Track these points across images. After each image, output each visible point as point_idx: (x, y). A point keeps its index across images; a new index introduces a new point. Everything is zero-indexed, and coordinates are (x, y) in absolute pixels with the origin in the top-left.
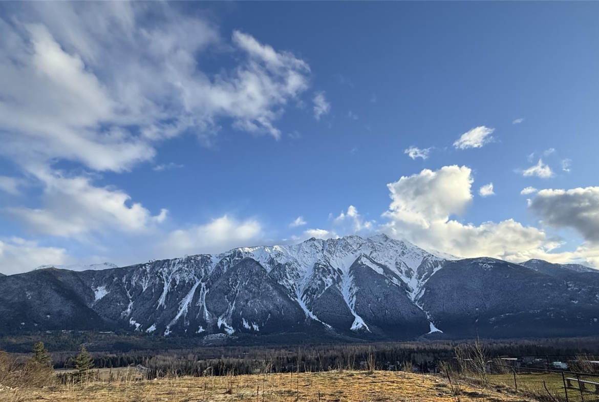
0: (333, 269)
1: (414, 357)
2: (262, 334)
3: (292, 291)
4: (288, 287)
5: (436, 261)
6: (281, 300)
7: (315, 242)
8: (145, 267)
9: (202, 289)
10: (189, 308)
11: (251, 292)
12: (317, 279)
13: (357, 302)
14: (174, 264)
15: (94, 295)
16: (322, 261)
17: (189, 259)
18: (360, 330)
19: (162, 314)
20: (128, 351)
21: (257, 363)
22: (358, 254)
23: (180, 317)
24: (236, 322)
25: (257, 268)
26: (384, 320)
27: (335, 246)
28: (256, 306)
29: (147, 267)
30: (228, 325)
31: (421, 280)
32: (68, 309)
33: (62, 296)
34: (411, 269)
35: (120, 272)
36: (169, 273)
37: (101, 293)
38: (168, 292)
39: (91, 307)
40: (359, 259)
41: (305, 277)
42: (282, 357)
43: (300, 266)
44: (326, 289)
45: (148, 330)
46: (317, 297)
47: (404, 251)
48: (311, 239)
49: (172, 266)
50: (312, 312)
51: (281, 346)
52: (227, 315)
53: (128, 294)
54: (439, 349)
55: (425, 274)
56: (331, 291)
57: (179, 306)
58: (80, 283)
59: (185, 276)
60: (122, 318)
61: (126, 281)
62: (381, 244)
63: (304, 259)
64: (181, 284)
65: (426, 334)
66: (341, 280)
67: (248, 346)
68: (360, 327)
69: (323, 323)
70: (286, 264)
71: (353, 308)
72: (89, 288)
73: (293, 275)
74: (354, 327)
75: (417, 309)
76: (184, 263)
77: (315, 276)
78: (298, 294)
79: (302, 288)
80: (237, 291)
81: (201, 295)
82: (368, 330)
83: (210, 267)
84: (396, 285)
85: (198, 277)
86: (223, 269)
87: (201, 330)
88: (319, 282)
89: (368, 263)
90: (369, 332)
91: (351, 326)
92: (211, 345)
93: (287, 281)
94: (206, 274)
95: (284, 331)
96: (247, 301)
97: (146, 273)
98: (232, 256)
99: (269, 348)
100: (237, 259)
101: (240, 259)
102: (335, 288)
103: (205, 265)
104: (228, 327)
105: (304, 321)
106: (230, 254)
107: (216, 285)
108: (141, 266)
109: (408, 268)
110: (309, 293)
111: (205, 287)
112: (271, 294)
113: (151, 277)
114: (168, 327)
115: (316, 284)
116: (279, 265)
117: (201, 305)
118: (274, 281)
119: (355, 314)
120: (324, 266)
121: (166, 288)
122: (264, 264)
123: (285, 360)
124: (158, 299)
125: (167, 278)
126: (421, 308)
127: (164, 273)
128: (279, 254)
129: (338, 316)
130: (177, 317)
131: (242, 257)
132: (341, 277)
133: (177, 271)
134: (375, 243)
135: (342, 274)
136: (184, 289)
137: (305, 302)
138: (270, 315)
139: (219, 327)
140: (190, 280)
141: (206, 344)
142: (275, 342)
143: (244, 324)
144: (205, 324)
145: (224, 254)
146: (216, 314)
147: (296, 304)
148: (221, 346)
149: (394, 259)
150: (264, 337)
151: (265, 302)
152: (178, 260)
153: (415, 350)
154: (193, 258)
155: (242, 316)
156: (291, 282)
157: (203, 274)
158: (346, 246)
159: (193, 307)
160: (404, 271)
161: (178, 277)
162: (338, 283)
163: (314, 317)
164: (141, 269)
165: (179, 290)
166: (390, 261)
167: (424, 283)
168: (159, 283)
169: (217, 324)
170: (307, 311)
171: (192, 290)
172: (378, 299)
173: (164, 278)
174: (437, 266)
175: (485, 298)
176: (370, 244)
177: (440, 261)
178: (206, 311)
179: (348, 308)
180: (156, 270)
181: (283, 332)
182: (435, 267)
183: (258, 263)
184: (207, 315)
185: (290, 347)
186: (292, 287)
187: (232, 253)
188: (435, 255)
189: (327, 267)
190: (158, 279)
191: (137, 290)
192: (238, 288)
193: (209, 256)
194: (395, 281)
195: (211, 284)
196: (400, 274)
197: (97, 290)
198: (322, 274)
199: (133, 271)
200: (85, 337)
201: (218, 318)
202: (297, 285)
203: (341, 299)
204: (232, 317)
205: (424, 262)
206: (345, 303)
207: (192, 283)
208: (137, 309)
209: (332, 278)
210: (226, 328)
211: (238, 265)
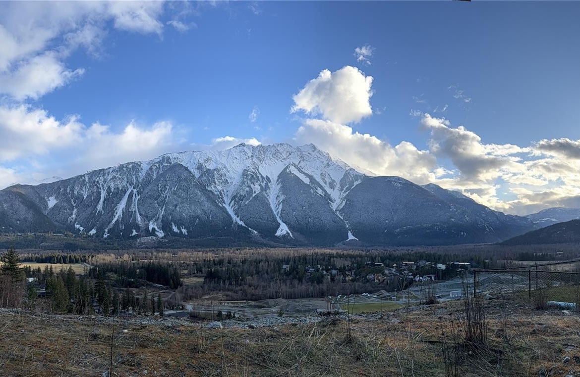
0: (262, 177)
1: (334, 261)
2: (190, 238)
3: (221, 197)
4: (216, 193)
5: (356, 175)
6: (209, 205)
7: (245, 148)
8: (85, 178)
9: (134, 195)
10: (123, 213)
11: (180, 197)
12: (245, 185)
13: (283, 210)
14: (109, 173)
15: (47, 204)
16: (251, 168)
17: (121, 167)
18: (284, 236)
19: (100, 219)
20: (75, 251)
21: (185, 264)
22: (287, 162)
23: (116, 222)
24: (166, 227)
25: (186, 174)
26: (307, 228)
27: (265, 153)
28: (185, 211)
29: (86, 178)
30: (158, 228)
31: (343, 192)
32: (30, 216)
33: (26, 206)
34: (334, 181)
35: (65, 183)
36: (105, 181)
37: (52, 202)
38: (105, 199)
39: (46, 214)
40: (287, 167)
41: (234, 183)
42: (208, 259)
43: (229, 172)
44: (253, 196)
45: (90, 232)
46: (244, 203)
47: (329, 163)
48: (241, 144)
49: (106, 175)
50: (239, 218)
51: (208, 249)
52: (158, 219)
53: (73, 202)
54: (355, 255)
55: (346, 187)
56: (259, 198)
57: (115, 211)
58: (37, 195)
59: (119, 183)
60: (69, 223)
61: (70, 191)
62: (310, 154)
63: (233, 165)
64: (116, 191)
65: (345, 241)
66: (269, 188)
67: (177, 248)
68: (285, 233)
69: (250, 229)
70: (215, 170)
71: (279, 215)
72: (44, 199)
73: (221, 181)
74: (278, 233)
75: (338, 219)
76: (117, 171)
77: (243, 183)
78: (225, 199)
79: (230, 194)
80: (166, 196)
81: (133, 200)
82: (292, 236)
83: (140, 174)
84: (320, 195)
85: (130, 184)
86: (153, 175)
87: (135, 233)
88: (247, 189)
89: (295, 172)
90: (292, 239)
91: (276, 232)
92: (144, 247)
93: (215, 187)
94: (137, 180)
95: (212, 235)
96: (176, 206)
97: (85, 183)
98: (161, 162)
99: (196, 251)
100: (166, 165)
101: (169, 164)
102: (263, 195)
103: (136, 172)
104: (159, 231)
105: (231, 226)
106: (159, 160)
107: (147, 191)
108: (81, 176)
109: (332, 179)
110: (237, 199)
111: (136, 193)
112: (199, 199)
113: (90, 186)
114: (106, 231)
115: (244, 191)
116: (208, 170)
117: (134, 210)
118: (202, 186)
119: (280, 221)
120: (253, 173)
121: (103, 195)
122: (192, 170)
123: (212, 262)
124: (97, 205)
125: (103, 186)
126: (342, 218)
127: (100, 181)
128: (208, 159)
129: (265, 223)
130: (114, 221)
131: (171, 163)
132: (269, 185)
133: (111, 179)
134: (304, 153)
135: (270, 181)
136: (119, 196)
137: (233, 208)
138: (198, 219)
139: (151, 231)
140: (123, 187)
141: (139, 246)
142: (203, 246)
143: (173, 228)
144: (137, 228)
145: (153, 161)
146: (147, 218)
147: (224, 210)
148: (152, 248)
149: (320, 170)
150: (192, 241)
151: (193, 207)
152: (112, 169)
153: (335, 255)
154: (125, 166)
155: (171, 221)
156: (220, 188)
157: (135, 181)
158: (276, 154)
159: (127, 213)
160: (328, 183)
161: (112, 185)
162: (266, 191)
163: (241, 223)
164: (81, 179)
165: (114, 197)
166: (316, 171)
167: (345, 195)
168: (97, 191)
169: (148, 228)
170: (234, 217)
171: (125, 197)
172: (302, 207)
173: (101, 186)
174: (357, 180)
175: (394, 212)
176: (299, 153)
177: (360, 176)
178: (139, 215)
179: (273, 215)
180: (94, 179)
181: (210, 236)
182: (355, 181)
183: (186, 169)
184: (139, 219)
185: (217, 250)
186: (221, 193)
187: (161, 159)
188: (356, 170)
189: (256, 174)
190: (95, 187)
191: (79, 199)
192: (167, 193)
193: (139, 163)
194: (320, 191)
195: (142, 190)
196: (324, 185)
197: (49, 200)
198: (250, 181)
199: (75, 181)
200: (44, 238)
201: (149, 221)
202: (225, 191)
203: (268, 206)
204: (162, 221)
205: (347, 174)
206: (272, 211)
207: (125, 190)
208: (81, 215)
209: (260, 185)
210: (157, 231)
211: (167, 170)
